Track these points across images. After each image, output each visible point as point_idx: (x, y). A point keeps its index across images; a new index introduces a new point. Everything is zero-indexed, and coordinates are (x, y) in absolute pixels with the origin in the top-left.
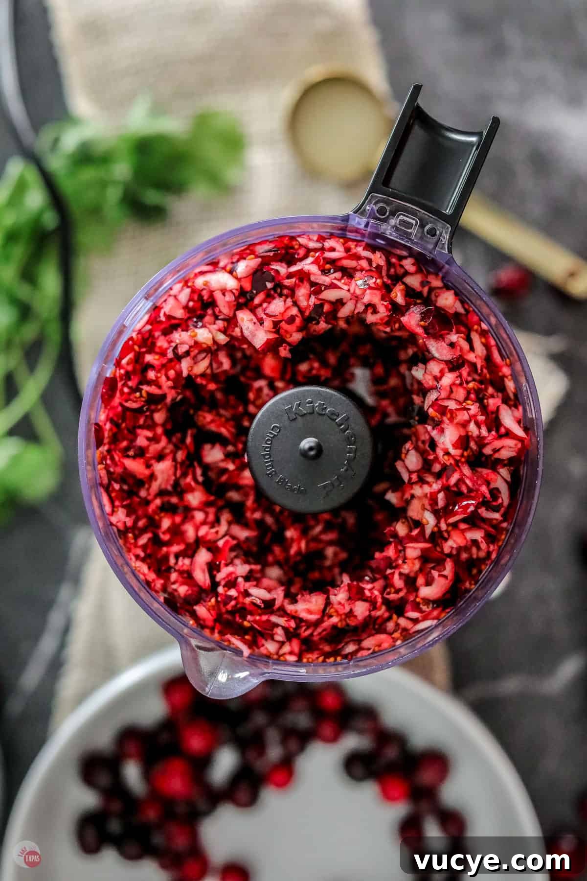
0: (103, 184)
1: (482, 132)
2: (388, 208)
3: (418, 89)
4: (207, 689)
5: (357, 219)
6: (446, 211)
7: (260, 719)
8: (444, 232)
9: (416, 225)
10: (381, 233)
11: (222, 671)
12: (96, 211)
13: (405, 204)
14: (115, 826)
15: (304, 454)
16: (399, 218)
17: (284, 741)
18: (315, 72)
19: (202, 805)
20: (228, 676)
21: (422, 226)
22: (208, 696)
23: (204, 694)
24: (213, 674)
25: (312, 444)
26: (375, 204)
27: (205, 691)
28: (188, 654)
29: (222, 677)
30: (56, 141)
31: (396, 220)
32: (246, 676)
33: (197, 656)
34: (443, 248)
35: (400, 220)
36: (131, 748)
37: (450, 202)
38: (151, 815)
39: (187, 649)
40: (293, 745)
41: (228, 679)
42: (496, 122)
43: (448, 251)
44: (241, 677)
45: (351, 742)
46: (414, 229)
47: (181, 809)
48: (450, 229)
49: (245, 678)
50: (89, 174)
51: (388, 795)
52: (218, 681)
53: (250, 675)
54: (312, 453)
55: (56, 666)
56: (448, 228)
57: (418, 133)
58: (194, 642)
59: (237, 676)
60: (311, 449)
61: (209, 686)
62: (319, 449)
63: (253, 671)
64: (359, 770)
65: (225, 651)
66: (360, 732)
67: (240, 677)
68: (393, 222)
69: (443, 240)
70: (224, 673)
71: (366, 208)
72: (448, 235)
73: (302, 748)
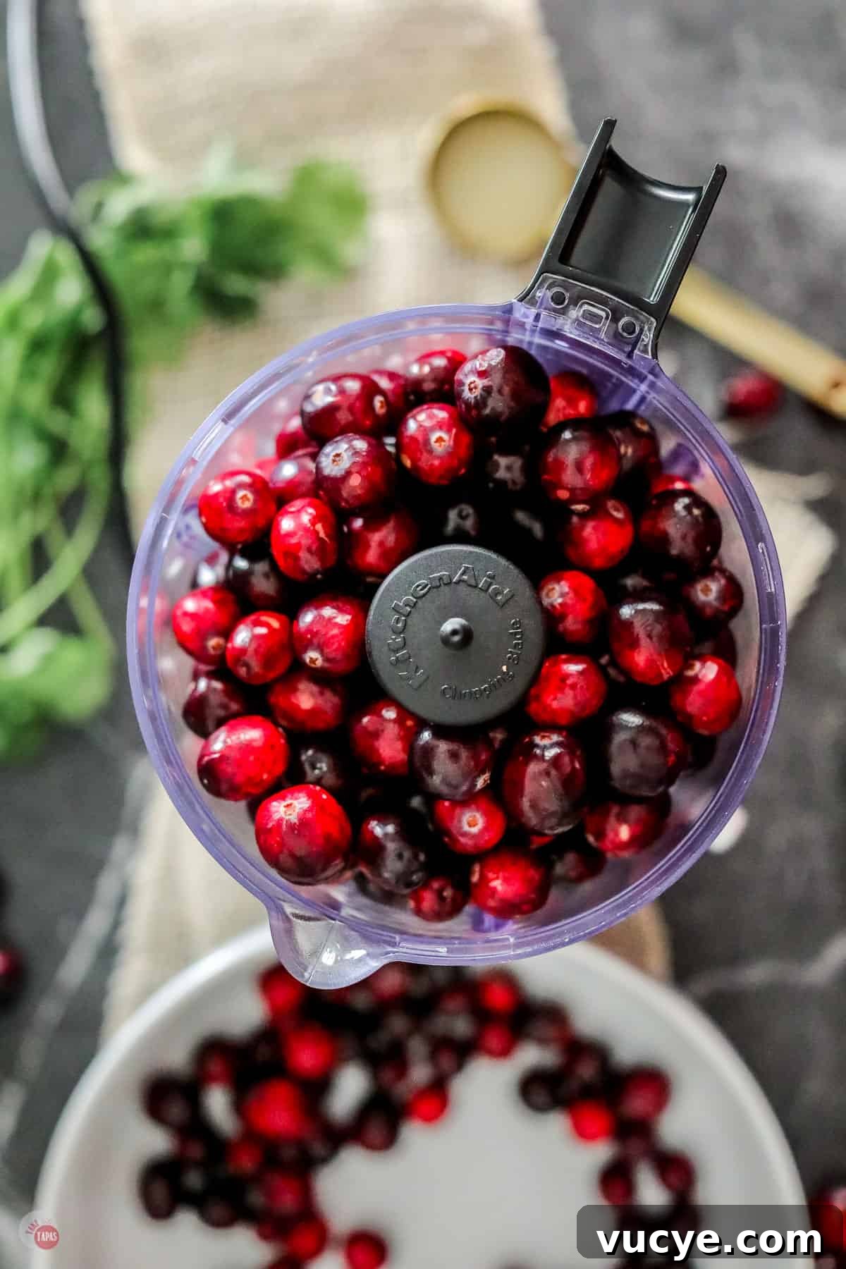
0: (167, 268)
1: (702, 187)
2: (567, 295)
3: (610, 125)
4: (306, 975)
5: (523, 310)
6: (649, 298)
7: (398, 1024)
8: (646, 328)
9: (607, 318)
10: (558, 329)
11: (328, 950)
12: (156, 306)
13: (592, 288)
14: (194, 1180)
15: (446, 641)
16: (583, 309)
17: (433, 1056)
18: (466, 103)
19: (318, 1149)
20: (337, 956)
21: (615, 320)
22: (308, 984)
23: (302, 982)
24: (316, 953)
25: (457, 627)
26: (549, 288)
27: (303, 976)
28: (279, 924)
29: (328, 958)
30: (99, 206)
31: (578, 311)
32: (361, 957)
33: (292, 927)
34: (645, 351)
35: (584, 311)
36: (215, 1066)
37: (655, 285)
38: (246, 1164)
39: (278, 919)
40: (446, 1061)
41: (336, 961)
42: (721, 173)
43: (652, 355)
44: (356, 958)
45: (530, 1056)
46: (604, 325)
47: (288, 1153)
48: (655, 324)
49: (360, 960)
50: (146, 254)
51: (583, 1132)
52: (322, 963)
53: (368, 955)
54: (456, 638)
55: (108, 953)
56: (652, 323)
57: (610, 188)
58: (289, 910)
59: (348, 956)
60: (454, 632)
61: (309, 971)
62: (467, 635)
63: (371, 950)
64: (541, 1096)
65: (333, 922)
66: (542, 1041)
67: (352, 958)
68: (574, 313)
69: (645, 339)
70: (330, 952)
71: (535, 296)
72: (652, 332)
73: (459, 1066)
